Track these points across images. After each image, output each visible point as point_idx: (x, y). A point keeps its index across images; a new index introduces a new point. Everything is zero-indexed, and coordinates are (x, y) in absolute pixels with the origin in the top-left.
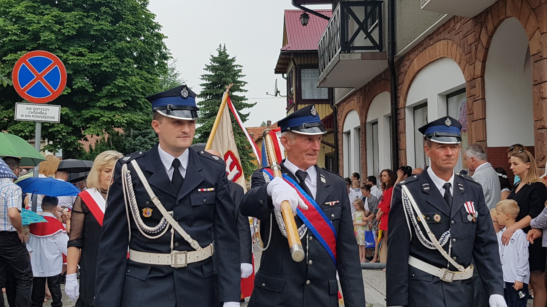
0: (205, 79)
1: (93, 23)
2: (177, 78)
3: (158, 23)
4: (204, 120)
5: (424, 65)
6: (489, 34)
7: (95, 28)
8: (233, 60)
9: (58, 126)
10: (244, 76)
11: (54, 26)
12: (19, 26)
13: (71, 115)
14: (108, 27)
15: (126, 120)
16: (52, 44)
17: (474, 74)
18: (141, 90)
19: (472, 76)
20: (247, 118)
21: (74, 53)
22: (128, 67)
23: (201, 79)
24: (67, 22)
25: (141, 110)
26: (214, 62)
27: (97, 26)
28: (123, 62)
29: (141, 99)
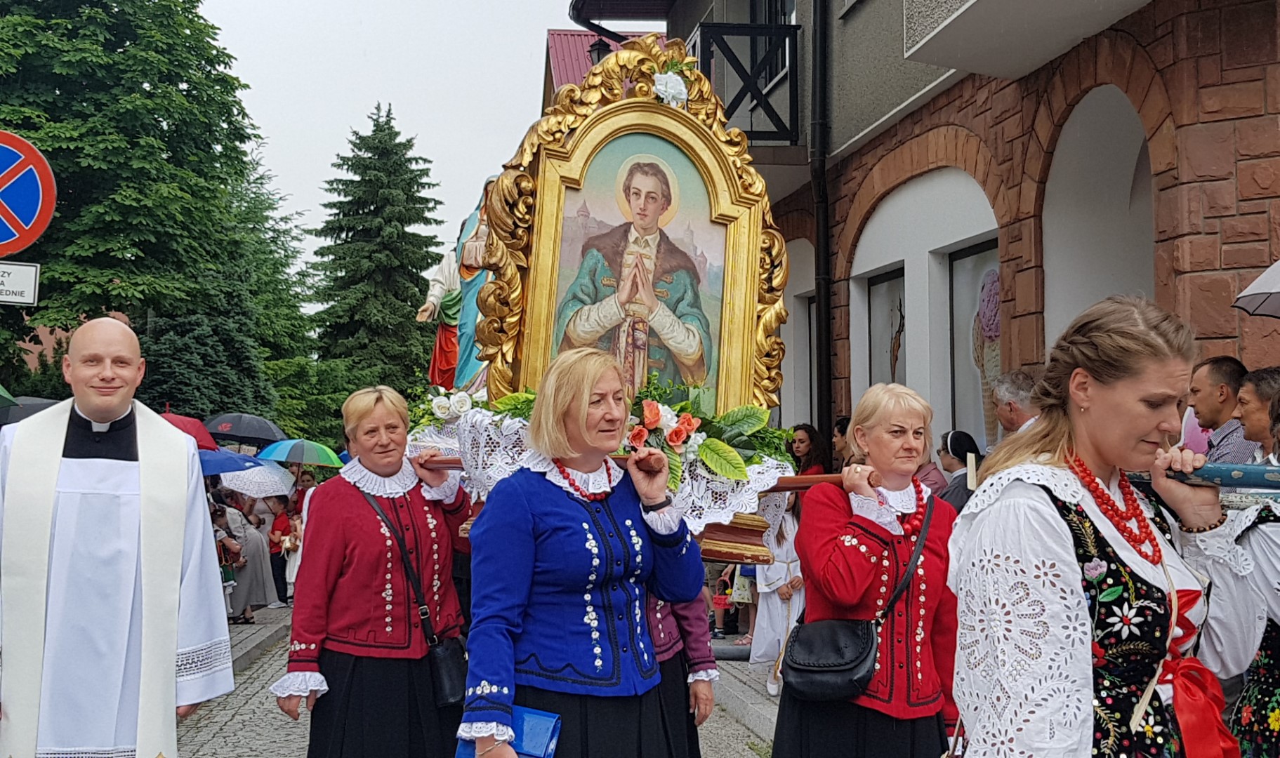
0: (335, 190)
1: (59, 46)
2: (266, 186)
3: (225, 49)
4: (332, 293)
5: (898, 181)
6: (1056, 121)
7: (66, 59)
8: (409, 144)
10: (434, 185)
14: (98, 56)
15: (142, 292)
17: (1018, 209)
18: (180, 218)
19: (1014, 215)
21: (11, 121)
22: (149, 159)
23: (326, 190)
25: (180, 266)
26: (360, 150)
27: (71, 53)
28: (134, 145)
29: (180, 240)
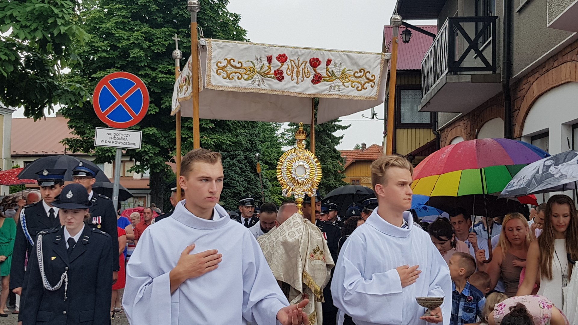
5: (546, 89)
9: (145, 147)
11: (144, 43)
12: (108, 43)
13: (159, 135)
15: (214, 142)
16: (141, 61)
20: (340, 141)
21: (163, 71)
24: (157, 38)
25: (230, 131)
